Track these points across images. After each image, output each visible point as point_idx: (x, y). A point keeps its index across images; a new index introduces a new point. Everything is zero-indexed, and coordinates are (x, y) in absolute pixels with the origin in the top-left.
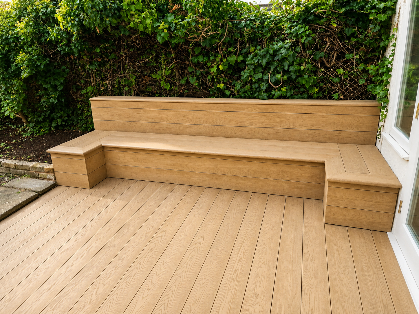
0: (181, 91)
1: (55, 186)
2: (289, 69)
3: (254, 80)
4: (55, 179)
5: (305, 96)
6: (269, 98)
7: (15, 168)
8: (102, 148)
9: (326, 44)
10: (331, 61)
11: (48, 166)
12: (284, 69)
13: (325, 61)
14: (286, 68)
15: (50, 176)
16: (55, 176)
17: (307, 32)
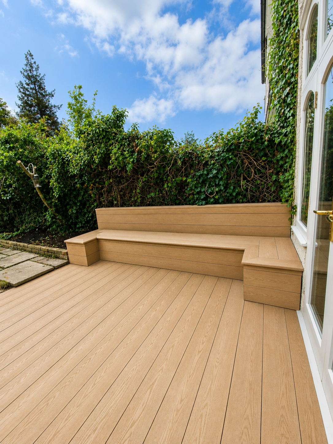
0: (148, 203)
1: (68, 263)
2: (219, 183)
3: (195, 193)
4: (68, 259)
5: (234, 201)
6: (206, 204)
7: (48, 252)
8: (98, 240)
9: (245, 164)
10: (251, 176)
11: (64, 251)
12: (215, 183)
13: (246, 176)
14: (217, 183)
15: (66, 257)
16: (68, 257)
17: (231, 157)
